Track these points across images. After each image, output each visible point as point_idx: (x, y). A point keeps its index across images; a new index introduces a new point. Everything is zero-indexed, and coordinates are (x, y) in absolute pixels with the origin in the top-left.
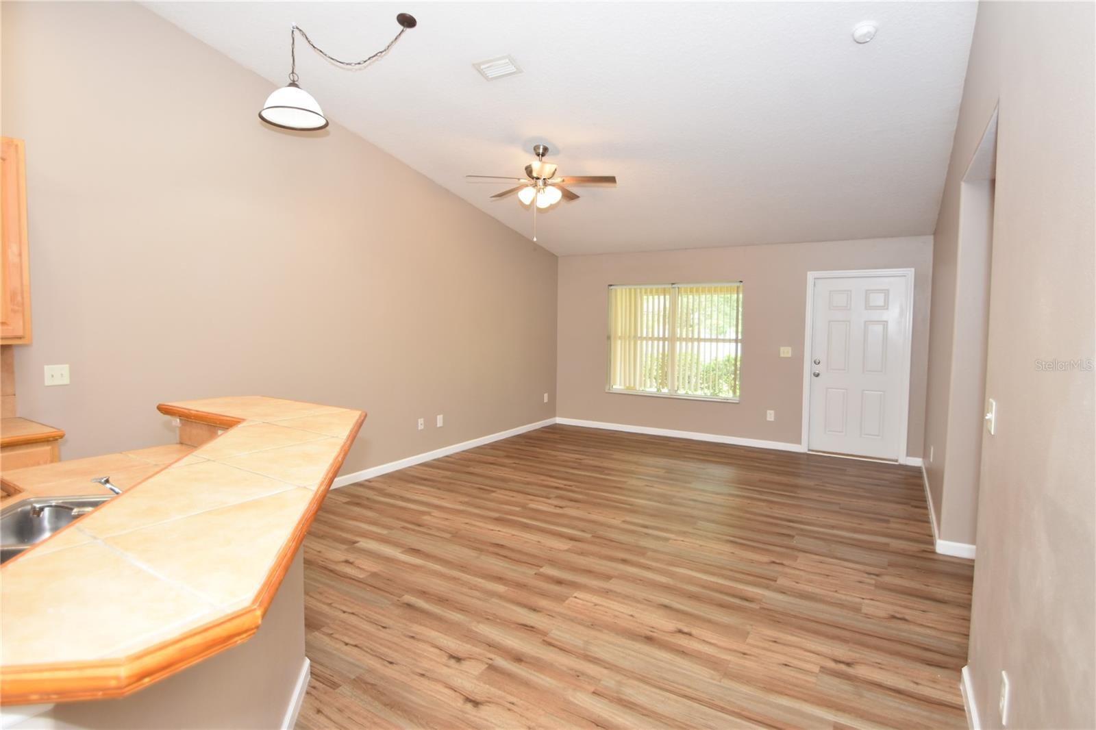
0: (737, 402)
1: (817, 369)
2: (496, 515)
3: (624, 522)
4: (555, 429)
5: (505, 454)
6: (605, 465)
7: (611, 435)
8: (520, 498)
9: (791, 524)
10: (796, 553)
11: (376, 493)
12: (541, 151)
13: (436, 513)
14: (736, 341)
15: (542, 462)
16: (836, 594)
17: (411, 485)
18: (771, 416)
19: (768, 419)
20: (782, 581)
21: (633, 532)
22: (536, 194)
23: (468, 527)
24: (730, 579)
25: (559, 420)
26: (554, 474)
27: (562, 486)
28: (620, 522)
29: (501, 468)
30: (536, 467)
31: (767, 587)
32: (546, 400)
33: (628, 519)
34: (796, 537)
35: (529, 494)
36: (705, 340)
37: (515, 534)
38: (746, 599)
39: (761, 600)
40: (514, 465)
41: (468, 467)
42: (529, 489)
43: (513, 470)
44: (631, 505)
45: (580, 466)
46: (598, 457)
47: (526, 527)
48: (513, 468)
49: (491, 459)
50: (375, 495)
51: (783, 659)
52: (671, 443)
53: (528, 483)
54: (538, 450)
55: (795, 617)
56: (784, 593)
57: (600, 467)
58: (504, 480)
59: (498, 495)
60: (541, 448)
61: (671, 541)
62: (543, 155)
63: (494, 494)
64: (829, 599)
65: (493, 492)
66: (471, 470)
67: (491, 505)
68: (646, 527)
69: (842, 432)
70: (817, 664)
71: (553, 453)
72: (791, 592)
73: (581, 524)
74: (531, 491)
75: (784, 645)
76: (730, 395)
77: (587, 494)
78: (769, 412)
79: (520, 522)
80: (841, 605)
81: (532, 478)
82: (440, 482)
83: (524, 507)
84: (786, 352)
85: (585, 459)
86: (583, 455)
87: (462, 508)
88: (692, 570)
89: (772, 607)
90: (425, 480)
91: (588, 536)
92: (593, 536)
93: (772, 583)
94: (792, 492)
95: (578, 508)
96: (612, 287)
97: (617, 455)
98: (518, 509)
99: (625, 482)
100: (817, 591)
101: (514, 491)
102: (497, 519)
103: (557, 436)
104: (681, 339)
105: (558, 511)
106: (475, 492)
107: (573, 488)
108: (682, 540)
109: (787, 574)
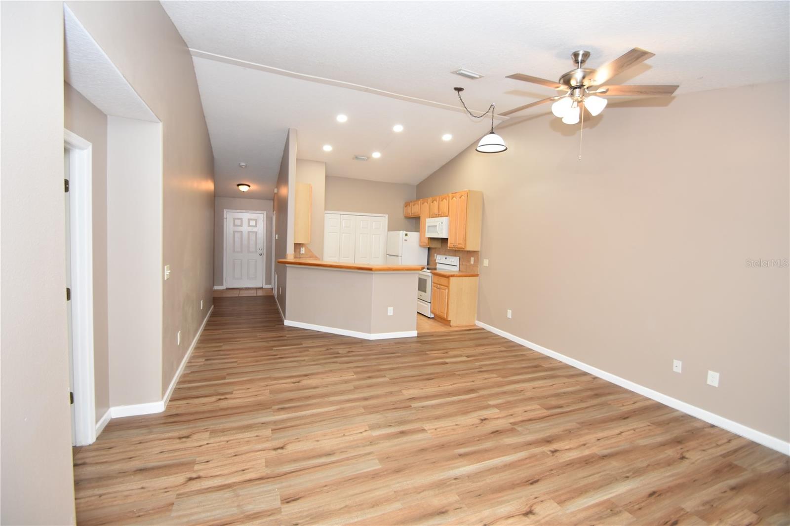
16: (227, 439)
20: (268, 432)
24: (300, 417)
31: (275, 422)
38: (282, 409)
39: (274, 412)
51: (250, 390)
55: (251, 411)
56: (263, 423)
61: (366, 428)
64: (232, 432)
70: (234, 394)
72: (258, 427)
75: (252, 396)
80: (223, 431)
88: (327, 412)
89: (266, 411)
93: (274, 427)
100: (241, 436)
108: (361, 433)
109: (267, 440)
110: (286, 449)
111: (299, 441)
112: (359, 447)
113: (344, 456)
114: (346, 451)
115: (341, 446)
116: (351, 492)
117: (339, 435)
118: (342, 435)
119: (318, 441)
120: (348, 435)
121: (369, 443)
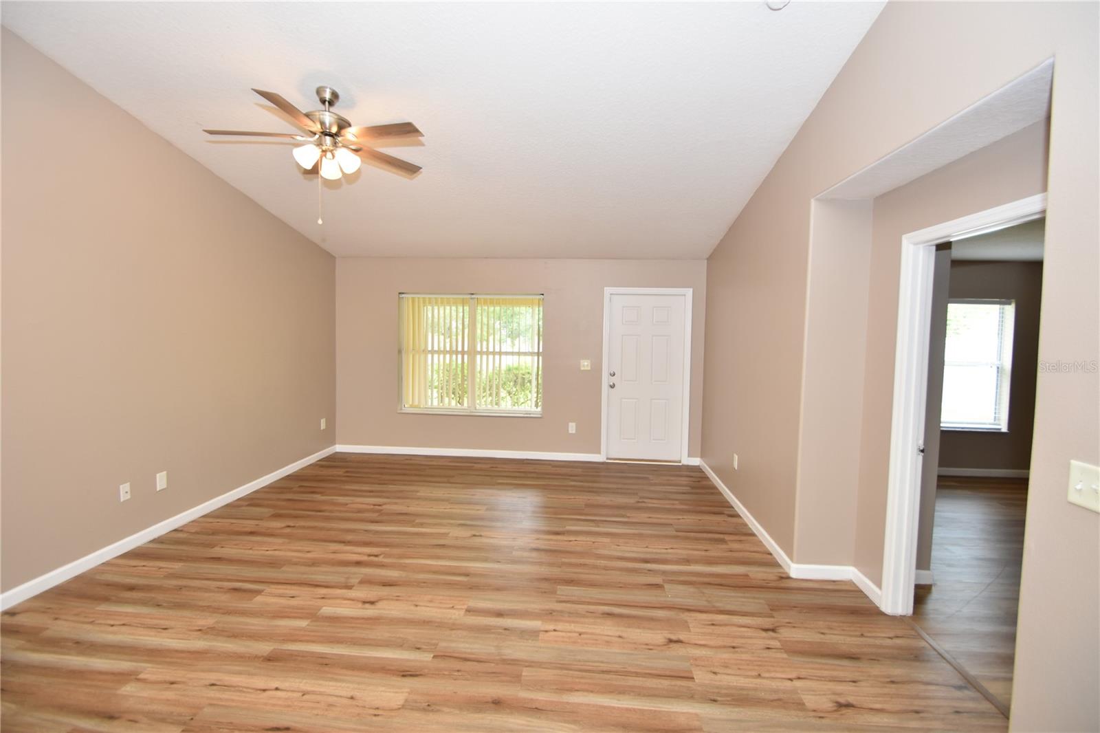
0: (539, 416)
1: (613, 380)
2: (265, 648)
3: (469, 611)
4: (335, 461)
5: (271, 511)
6: (412, 509)
7: (407, 462)
8: (304, 597)
9: (649, 566)
10: (685, 616)
11: (21, 642)
12: (328, 96)
13: (150, 671)
14: (538, 354)
15: (327, 519)
17: (103, 607)
18: (572, 428)
19: (570, 432)
21: (486, 630)
22: (321, 158)
23: (213, 693)
25: (340, 448)
26: (349, 537)
27: (365, 558)
28: (462, 612)
29: (266, 539)
30: (322, 529)
32: (323, 426)
33: (472, 604)
34: (667, 586)
35: (317, 586)
36: (507, 353)
37: (309, 688)
40: (288, 530)
41: (212, 546)
42: (319, 574)
43: (286, 540)
44: (467, 575)
45: (381, 517)
46: (399, 498)
47: (324, 664)
48: (288, 536)
49: (250, 525)
50: (18, 648)
52: (476, 466)
53: (314, 563)
54: (319, 497)
57: (406, 514)
58: (274, 564)
59: (270, 598)
60: (322, 493)
61: (542, 635)
62: (331, 103)
63: (259, 599)
65: (259, 592)
66: (217, 551)
67: (256, 624)
68: (499, 614)
69: (634, 439)
71: (341, 499)
73: (410, 633)
74: (320, 578)
76: (534, 409)
77: (403, 567)
78: (570, 424)
79: (312, 654)
81: (318, 551)
82: (159, 589)
83: (312, 615)
84: (586, 365)
85: (385, 504)
86: (380, 497)
87: (199, 644)
90: (132, 588)
91: (426, 658)
92: (434, 657)
94: (623, 516)
95: (398, 599)
96: (403, 295)
97: (424, 491)
98: (303, 623)
99: (446, 535)
101: (294, 584)
102: (270, 659)
103: (341, 472)
104: (481, 353)
105: (370, 611)
106: (223, 599)
107: (380, 559)
108: (555, 630)
109: (696, 660)
110: (666, 638)
111: (647, 644)
112: (570, 613)
113: (592, 608)
114: (587, 612)
115: (592, 620)
116: (598, 577)
117: (588, 636)
118: (582, 636)
119: (620, 637)
120: (575, 632)
121: (554, 614)
